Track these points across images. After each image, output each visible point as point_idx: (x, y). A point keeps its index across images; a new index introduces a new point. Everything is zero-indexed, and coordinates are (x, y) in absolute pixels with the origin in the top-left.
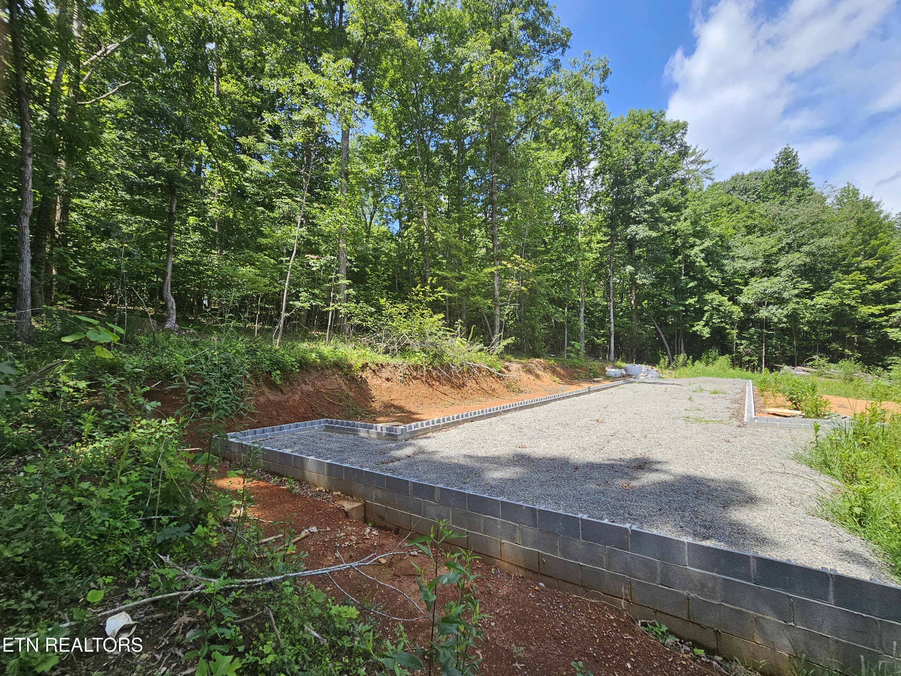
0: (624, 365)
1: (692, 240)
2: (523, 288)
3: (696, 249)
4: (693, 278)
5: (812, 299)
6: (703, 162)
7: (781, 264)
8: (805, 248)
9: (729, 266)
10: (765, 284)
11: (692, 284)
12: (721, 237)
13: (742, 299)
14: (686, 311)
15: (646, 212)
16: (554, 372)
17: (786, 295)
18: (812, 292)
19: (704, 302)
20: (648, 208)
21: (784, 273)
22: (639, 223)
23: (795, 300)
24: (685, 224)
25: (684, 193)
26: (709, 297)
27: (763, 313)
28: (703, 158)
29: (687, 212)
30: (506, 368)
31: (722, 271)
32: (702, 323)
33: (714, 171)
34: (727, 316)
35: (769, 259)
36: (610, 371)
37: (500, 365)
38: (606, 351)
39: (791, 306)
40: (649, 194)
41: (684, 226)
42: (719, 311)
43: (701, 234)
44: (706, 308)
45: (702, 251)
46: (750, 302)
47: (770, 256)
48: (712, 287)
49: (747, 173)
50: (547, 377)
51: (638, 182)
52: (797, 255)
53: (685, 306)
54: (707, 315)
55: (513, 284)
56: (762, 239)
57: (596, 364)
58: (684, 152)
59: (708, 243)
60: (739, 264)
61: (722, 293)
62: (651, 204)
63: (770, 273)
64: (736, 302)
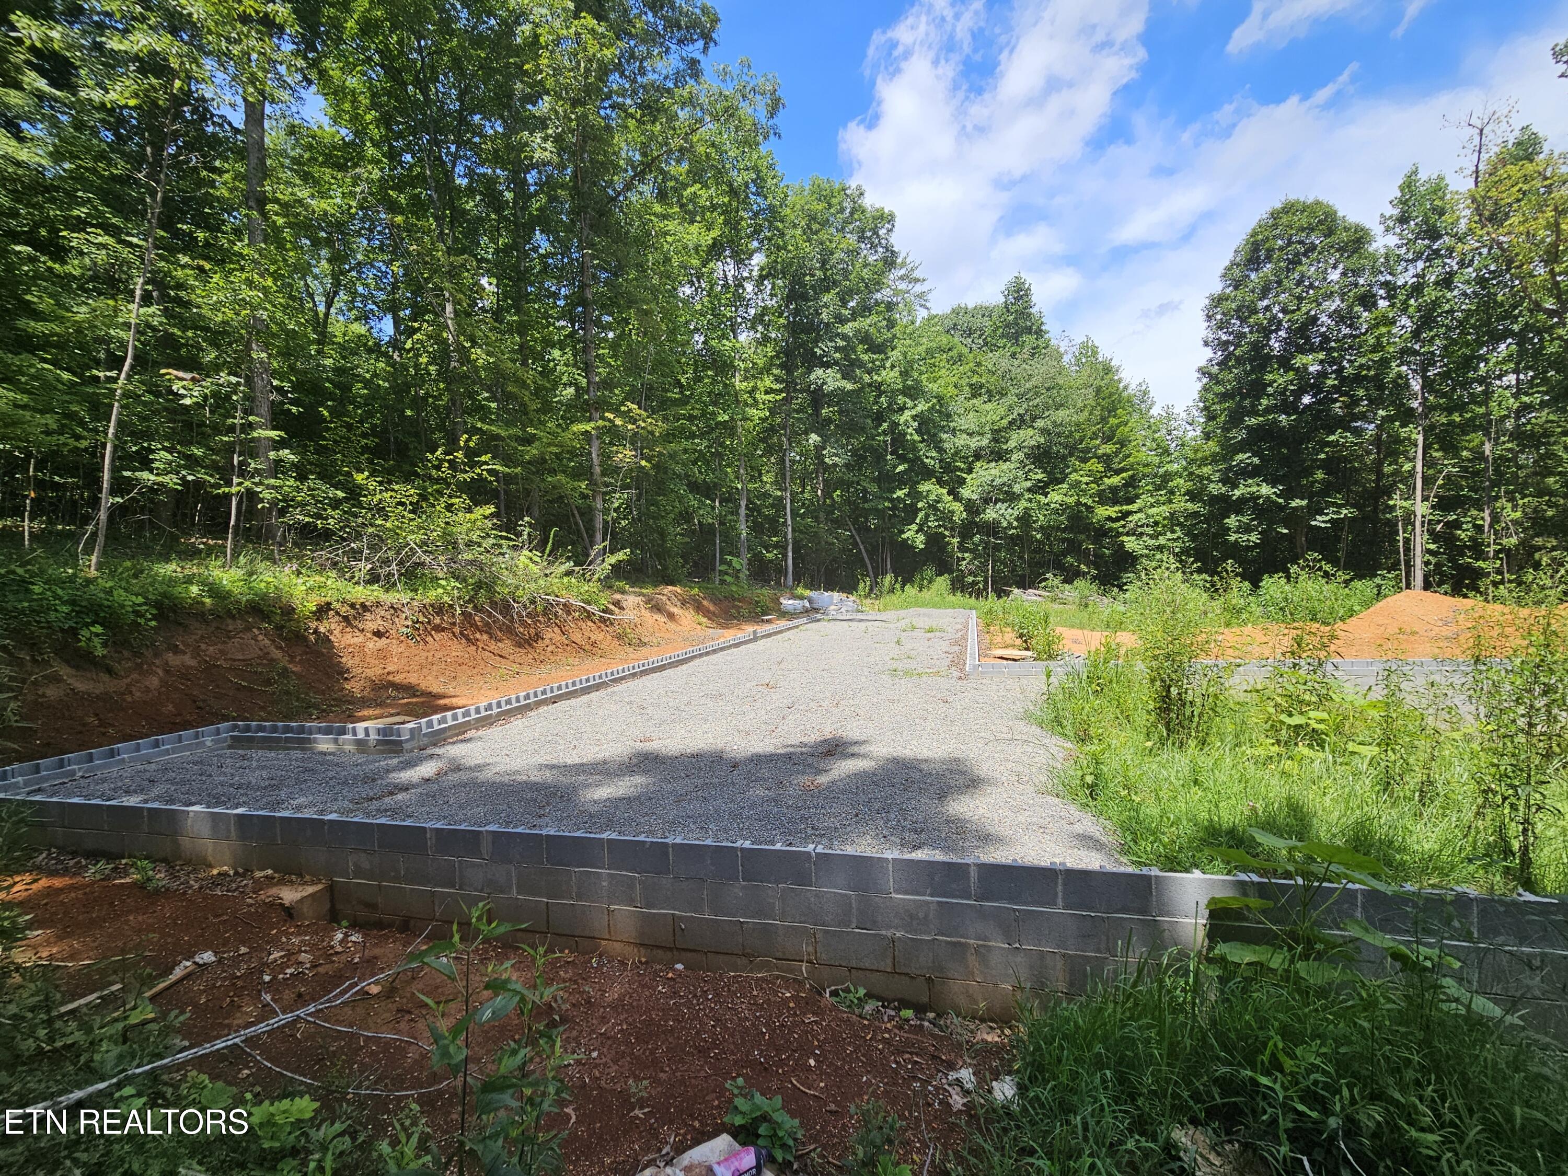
0: (807, 593)
1: (901, 399)
2: (643, 463)
3: (907, 414)
4: (902, 459)
5: (1046, 495)
6: (917, 280)
7: (1012, 444)
8: (1040, 423)
9: (950, 443)
10: (993, 472)
11: (901, 468)
12: (940, 398)
13: (965, 493)
14: (894, 508)
15: (837, 349)
16: (699, 608)
17: (1017, 489)
18: (1047, 485)
19: (916, 495)
20: (841, 343)
21: (1014, 457)
22: (827, 365)
23: (1027, 496)
24: (892, 374)
25: (891, 324)
26: (924, 487)
27: (990, 514)
28: (916, 274)
29: (895, 355)
30: (617, 604)
31: (940, 450)
32: (914, 527)
33: (930, 297)
34: (947, 517)
35: (998, 435)
36: (787, 603)
37: (604, 600)
38: (782, 571)
39: (1023, 504)
40: (842, 321)
41: (889, 376)
42: (936, 509)
43: (914, 392)
44: (920, 505)
45: (914, 418)
46: (974, 497)
47: (998, 431)
48: (928, 474)
49: (971, 306)
50: (688, 618)
51: (826, 298)
52: (1030, 432)
53: (891, 500)
54: (921, 515)
55: (625, 455)
56: (989, 406)
57: (764, 593)
58: (890, 260)
59: (922, 407)
60: (962, 440)
61: (940, 482)
62: (844, 337)
63: (999, 456)
64: (957, 498)
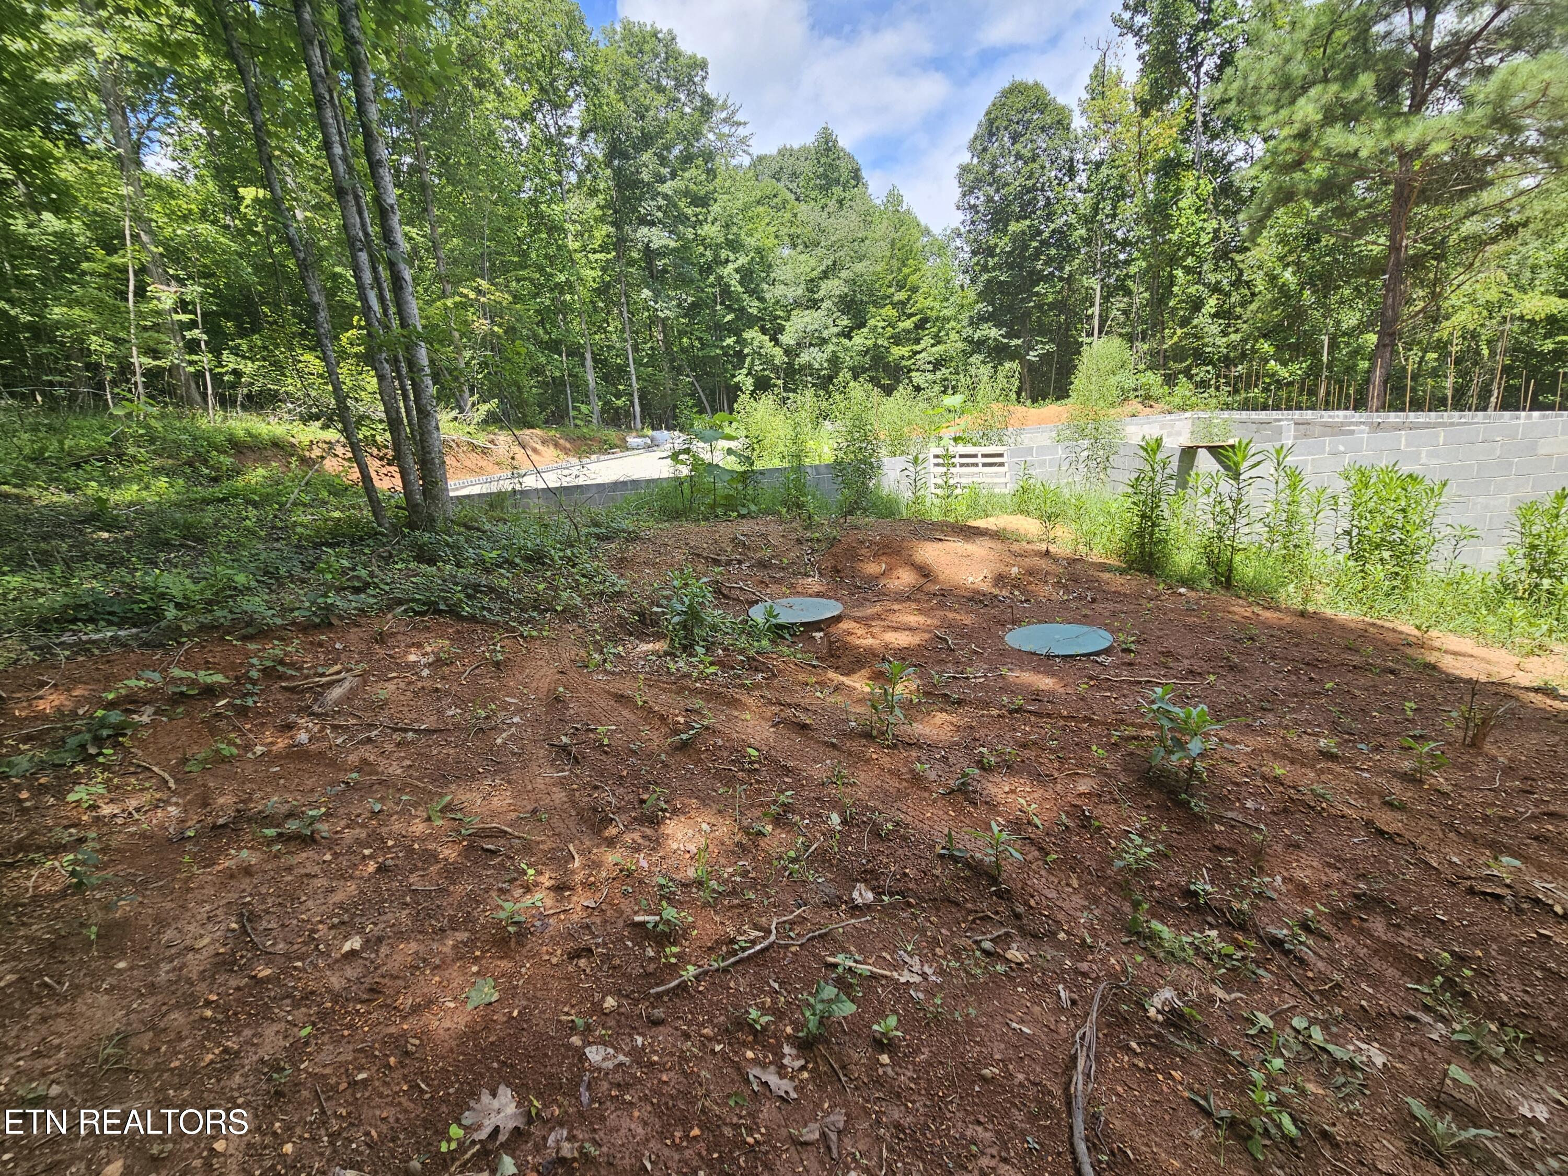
0: (650, 432)
1: (724, 254)
2: (496, 329)
3: (731, 267)
4: (730, 309)
5: (850, 339)
6: (739, 124)
7: (822, 293)
8: (844, 274)
9: (771, 293)
10: (805, 320)
11: (729, 318)
12: (759, 251)
13: (785, 339)
14: (725, 354)
15: (659, 208)
16: (556, 445)
17: (825, 334)
18: (852, 329)
19: (741, 341)
20: (662, 202)
21: (824, 305)
22: (652, 224)
23: (834, 340)
24: (714, 228)
25: (711, 173)
26: (748, 335)
27: (804, 358)
28: (738, 117)
29: (715, 208)
30: (492, 442)
31: (761, 299)
32: (744, 371)
33: (751, 142)
34: (768, 361)
35: (812, 285)
36: (632, 440)
37: (481, 439)
38: (629, 415)
39: (830, 348)
40: (662, 181)
41: (710, 230)
42: (760, 354)
43: (735, 245)
44: (746, 351)
45: (737, 271)
46: (792, 342)
47: (812, 280)
48: (752, 320)
49: (796, 146)
50: (549, 452)
51: (646, 157)
52: (836, 282)
53: (722, 348)
54: (748, 359)
55: (482, 325)
56: (802, 258)
57: (612, 434)
58: (707, 106)
59: (743, 260)
60: (779, 290)
61: (764, 331)
62: (666, 197)
63: (814, 304)
64: (777, 343)
